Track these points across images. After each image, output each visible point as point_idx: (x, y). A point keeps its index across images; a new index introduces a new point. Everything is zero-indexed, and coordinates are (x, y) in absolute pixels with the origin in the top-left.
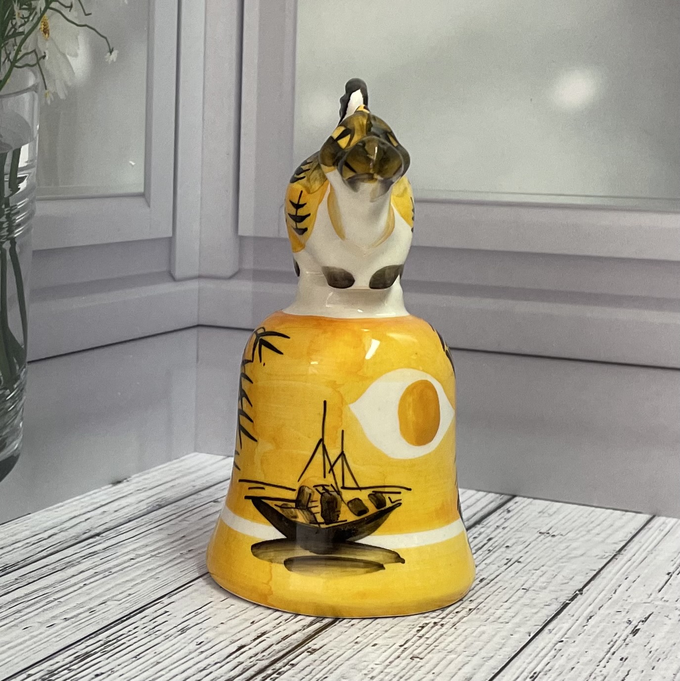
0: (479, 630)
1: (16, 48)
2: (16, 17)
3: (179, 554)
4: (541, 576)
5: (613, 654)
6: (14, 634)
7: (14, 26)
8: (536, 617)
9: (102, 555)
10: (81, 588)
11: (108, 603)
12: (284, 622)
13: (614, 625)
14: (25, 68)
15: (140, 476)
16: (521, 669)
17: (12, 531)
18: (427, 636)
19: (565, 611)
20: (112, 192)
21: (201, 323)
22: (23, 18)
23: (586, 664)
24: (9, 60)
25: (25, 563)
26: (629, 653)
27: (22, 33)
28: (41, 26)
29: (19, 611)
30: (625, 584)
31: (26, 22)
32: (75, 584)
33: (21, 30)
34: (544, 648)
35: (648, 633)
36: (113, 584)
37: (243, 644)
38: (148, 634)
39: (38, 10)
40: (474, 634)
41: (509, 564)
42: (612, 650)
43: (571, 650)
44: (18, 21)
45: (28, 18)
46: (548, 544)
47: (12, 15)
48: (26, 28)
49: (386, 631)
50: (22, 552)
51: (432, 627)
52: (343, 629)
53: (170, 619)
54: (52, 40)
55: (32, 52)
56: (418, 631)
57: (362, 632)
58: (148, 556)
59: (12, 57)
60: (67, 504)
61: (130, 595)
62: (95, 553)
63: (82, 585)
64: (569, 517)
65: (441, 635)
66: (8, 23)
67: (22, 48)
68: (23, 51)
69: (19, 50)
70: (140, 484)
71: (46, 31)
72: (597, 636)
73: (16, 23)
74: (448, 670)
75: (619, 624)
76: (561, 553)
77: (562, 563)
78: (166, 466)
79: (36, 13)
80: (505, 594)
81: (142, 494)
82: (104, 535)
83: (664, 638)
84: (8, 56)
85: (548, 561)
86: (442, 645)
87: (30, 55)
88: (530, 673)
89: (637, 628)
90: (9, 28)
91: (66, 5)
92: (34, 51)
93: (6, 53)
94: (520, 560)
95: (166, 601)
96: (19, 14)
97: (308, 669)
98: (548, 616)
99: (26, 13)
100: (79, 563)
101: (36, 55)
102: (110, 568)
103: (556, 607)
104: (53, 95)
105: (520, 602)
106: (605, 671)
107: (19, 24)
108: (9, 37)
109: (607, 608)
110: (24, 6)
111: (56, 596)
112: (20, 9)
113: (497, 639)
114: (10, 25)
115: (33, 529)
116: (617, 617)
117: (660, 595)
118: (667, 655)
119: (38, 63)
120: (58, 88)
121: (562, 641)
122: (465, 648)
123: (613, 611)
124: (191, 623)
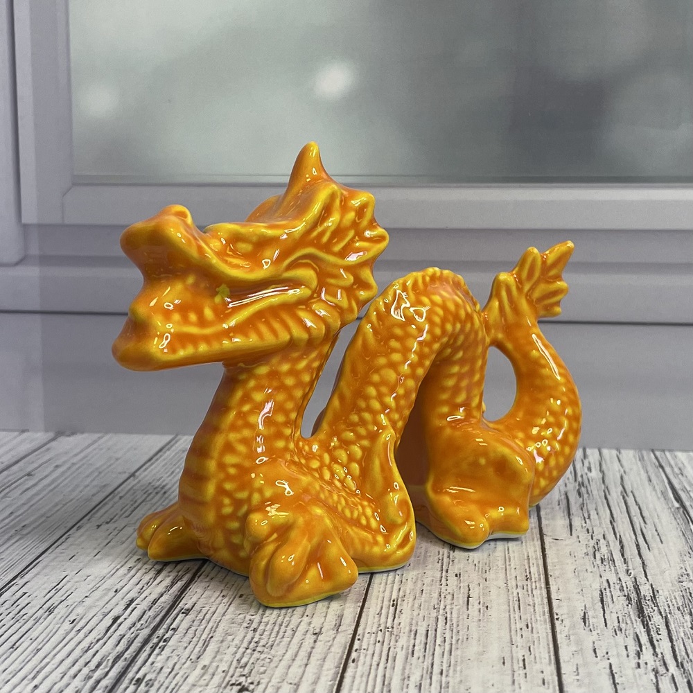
5: (447, 572)
16: (380, 599)
23: (431, 585)
26: (459, 569)
42: (444, 568)
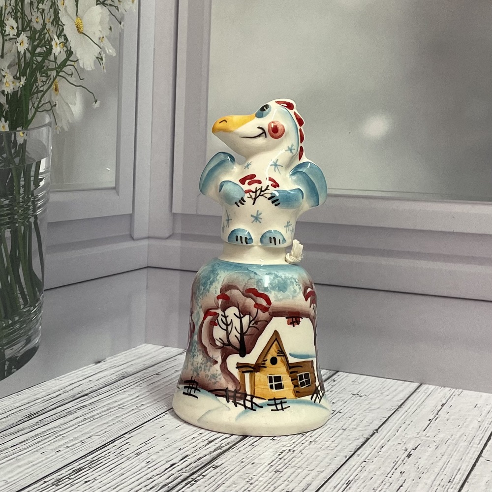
0: (315, 454)
1: (38, 100)
2: (39, 81)
3: (135, 407)
4: (353, 421)
5: (396, 469)
6: (36, 457)
7: (37, 87)
8: (350, 447)
9: (89, 407)
10: (76, 428)
11: (93, 437)
12: (198, 449)
13: (396, 451)
14: (44, 112)
15: (112, 358)
16: (340, 479)
17: (34, 392)
18: (284, 458)
19: (367, 442)
20: (95, 187)
21: (149, 266)
22: (43, 82)
23: (380, 475)
24: (34, 107)
25: (42, 412)
26: (405, 469)
27: (42, 91)
28: (53, 86)
29: (39, 442)
30: (404, 426)
31: (44, 85)
32: (73, 425)
33: (41, 89)
34: (354, 466)
35: (416, 457)
36: (96, 425)
37: (174, 463)
38: (116, 456)
39: (52, 77)
40: (312, 457)
41: (334, 414)
42: (395, 468)
43: (371, 467)
44: (40, 84)
45: (46, 82)
46: (358, 402)
47: (36, 80)
48: (45, 88)
49: (260, 455)
50: (41, 405)
51: (288, 452)
52: (234, 454)
53: (130, 447)
54: (61, 95)
55: (47, 103)
56: (279, 455)
57: (245, 456)
58: (117, 408)
59: (36, 105)
60: (67, 376)
61: (106, 432)
62: (84, 406)
63: (77, 426)
64: (370, 385)
65: (293, 457)
66: (34, 85)
67: (42, 100)
68: (43, 102)
69: (40, 101)
70: (112, 363)
71: (56, 90)
72: (387, 458)
73: (38, 85)
74: (297, 479)
75: (400, 451)
76: (365, 407)
77: (366, 413)
78: (128, 352)
79: (51, 79)
80: (332, 432)
81: (113, 370)
82: (90, 395)
83: (426, 460)
84: (33, 105)
85: (358, 412)
86: (293, 464)
87: (47, 104)
88: (346, 481)
89: (411, 453)
90: (34, 88)
91: (69, 74)
92: (49, 102)
93: (32, 103)
94: (341, 411)
95: (127, 436)
96: (40, 79)
97: (213, 478)
98: (357, 446)
99: (44, 79)
100: (75, 412)
101: (51, 104)
102: (94, 416)
103: (362, 440)
104: (60, 128)
105: (340, 437)
106: (391, 480)
107: (40, 85)
108: (34, 94)
109: (392, 441)
110: (43, 75)
111: (61, 433)
112: (41, 76)
113: (327, 460)
114: (35, 87)
115: (47, 391)
116: (398, 446)
117: (424, 433)
118: (428, 470)
119: (51, 109)
120: (63, 124)
121: (365, 461)
122: (307, 465)
123: (396, 443)
124: (142, 450)
